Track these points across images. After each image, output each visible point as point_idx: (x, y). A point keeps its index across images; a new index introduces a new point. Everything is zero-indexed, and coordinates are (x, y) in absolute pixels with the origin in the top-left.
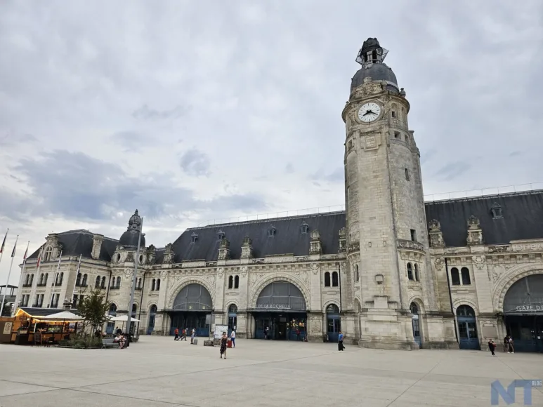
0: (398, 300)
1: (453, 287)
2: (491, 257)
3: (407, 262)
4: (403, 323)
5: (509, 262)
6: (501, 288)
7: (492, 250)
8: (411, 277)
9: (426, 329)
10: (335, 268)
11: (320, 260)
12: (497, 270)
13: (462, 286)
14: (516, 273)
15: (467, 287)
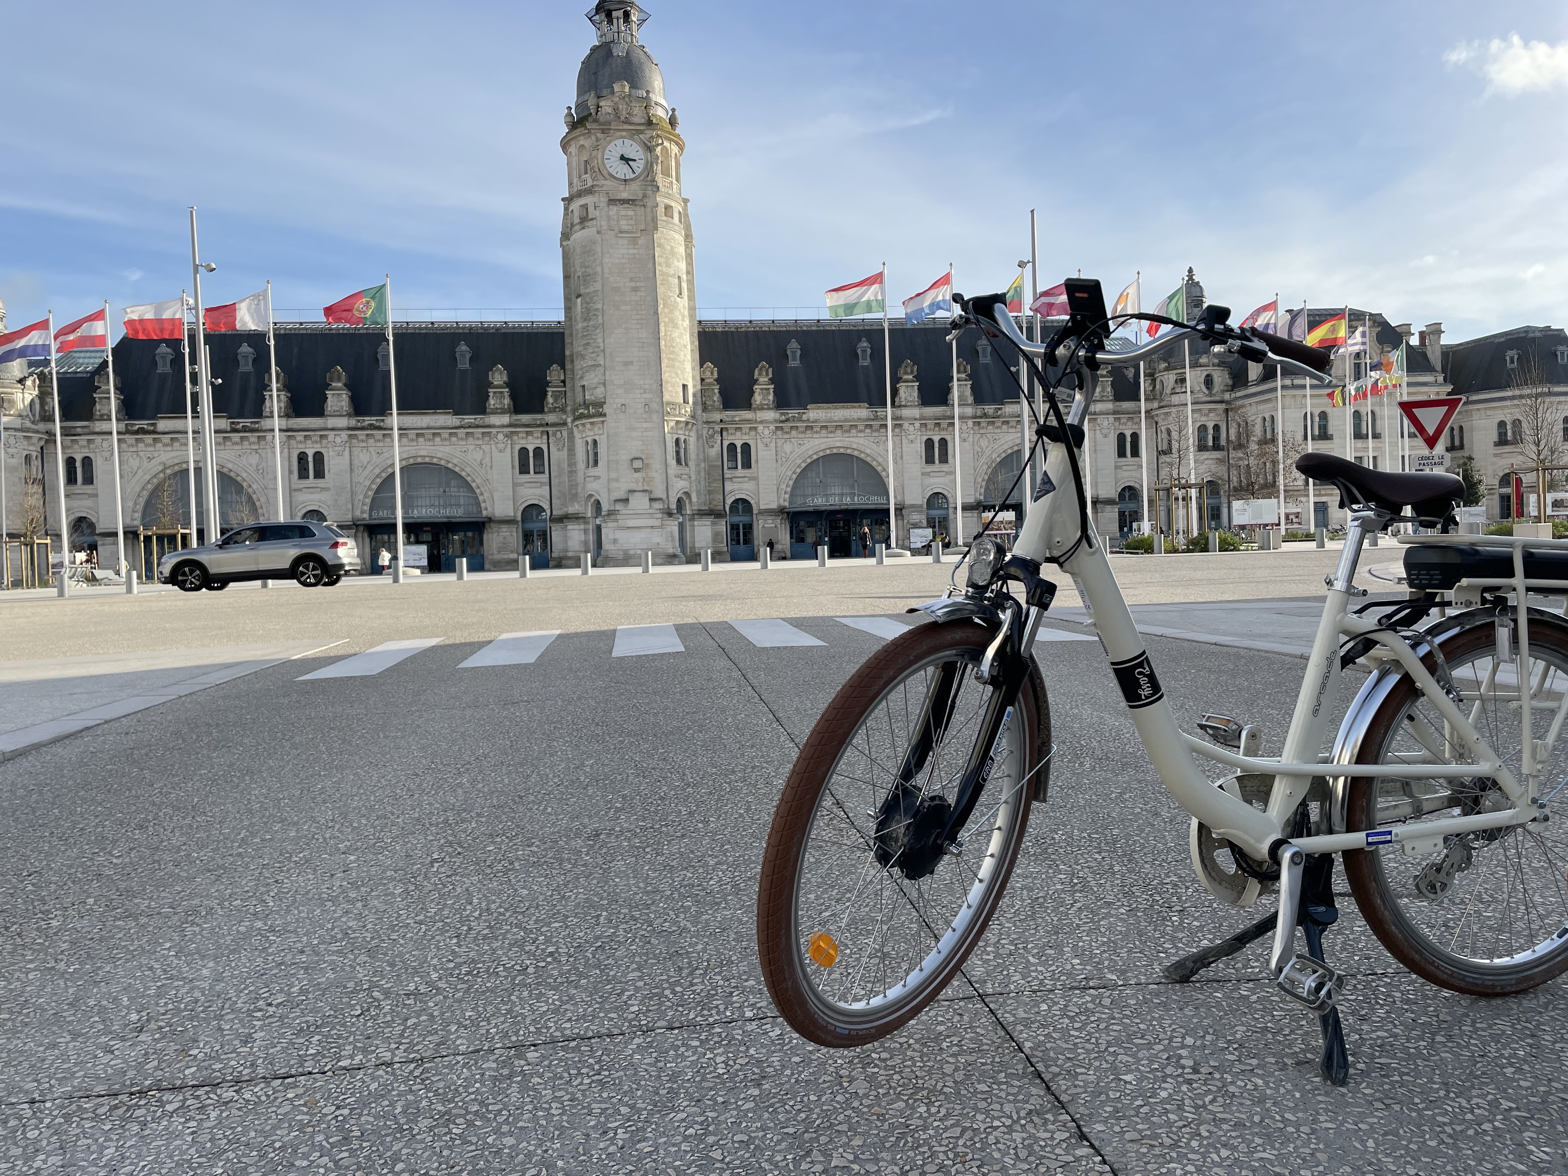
0: (664, 496)
1: (728, 474)
2: (782, 428)
3: (675, 437)
4: (669, 529)
5: (802, 436)
6: (789, 473)
7: (783, 418)
8: (679, 462)
9: (693, 537)
10: (539, 441)
11: (510, 425)
12: (788, 447)
13: (740, 472)
14: (810, 453)
15: (747, 472)
